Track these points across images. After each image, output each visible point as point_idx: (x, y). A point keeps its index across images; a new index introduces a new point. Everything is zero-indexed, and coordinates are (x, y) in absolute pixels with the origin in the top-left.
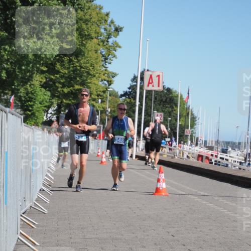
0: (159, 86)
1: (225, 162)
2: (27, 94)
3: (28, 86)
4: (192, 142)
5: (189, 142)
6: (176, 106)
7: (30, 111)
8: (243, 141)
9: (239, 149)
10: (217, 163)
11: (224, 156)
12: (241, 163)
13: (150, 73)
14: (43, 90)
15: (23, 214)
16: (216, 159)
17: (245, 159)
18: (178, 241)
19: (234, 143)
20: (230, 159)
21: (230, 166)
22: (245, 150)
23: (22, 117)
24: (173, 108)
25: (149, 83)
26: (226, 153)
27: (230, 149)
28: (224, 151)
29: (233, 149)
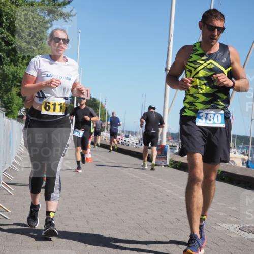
0: (87, 96)
1: (127, 143)
2: (8, 99)
3: (9, 94)
4: (107, 130)
7: (10, 109)
8: (138, 130)
9: (136, 135)
10: (122, 144)
11: (126, 139)
12: (136, 144)
14: (18, 97)
15: (5, 171)
16: (122, 141)
17: (139, 142)
19: (133, 132)
20: (130, 141)
21: (130, 145)
22: (139, 136)
23: (4, 113)
24: (96, 110)
26: (128, 137)
27: (130, 135)
29: (132, 135)
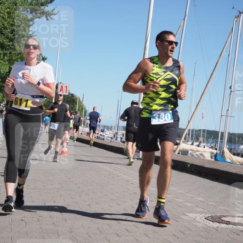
0: (66, 92)
1: (102, 137)
5: (83, 125)
6: (76, 104)
8: (113, 125)
9: (111, 130)
10: (98, 138)
11: (102, 134)
12: (112, 138)
13: (61, 85)
16: (97, 135)
17: (114, 136)
18: (73, 182)
19: (109, 127)
20: (105, 135)
21: (105, 139)
25: (61, 90)
27: (106, 130)
28: (103, 131)
29: (108, 130)
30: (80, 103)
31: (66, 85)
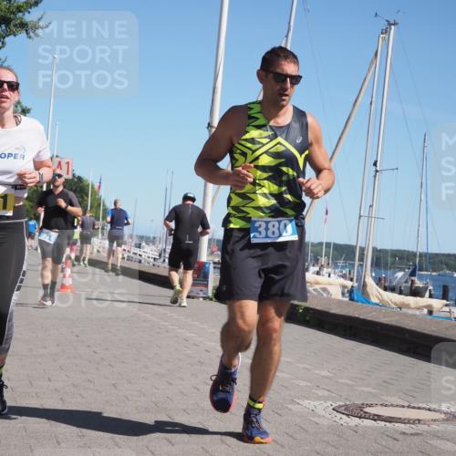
0: (68, 173)
1: (138, 257)
4: (103, 235)
5: (100, 235)
6: (87, 196)
8: (157, 235)
9: (154, 243)
10: (130, 259)
11: (137, 251)
12: (155, 259)
13: (58, 159)
16: (129, 254)
17: (160, 255)
18: (83, 342)
19: (149, 238)
20: (143, 255)
21: (143, 261)
22: (160, 246)
24: (83, 198)
26: (140, 247)
27: (144, 244)
29: (147, 244)
30: (95, 193)
31: (67, 161)
